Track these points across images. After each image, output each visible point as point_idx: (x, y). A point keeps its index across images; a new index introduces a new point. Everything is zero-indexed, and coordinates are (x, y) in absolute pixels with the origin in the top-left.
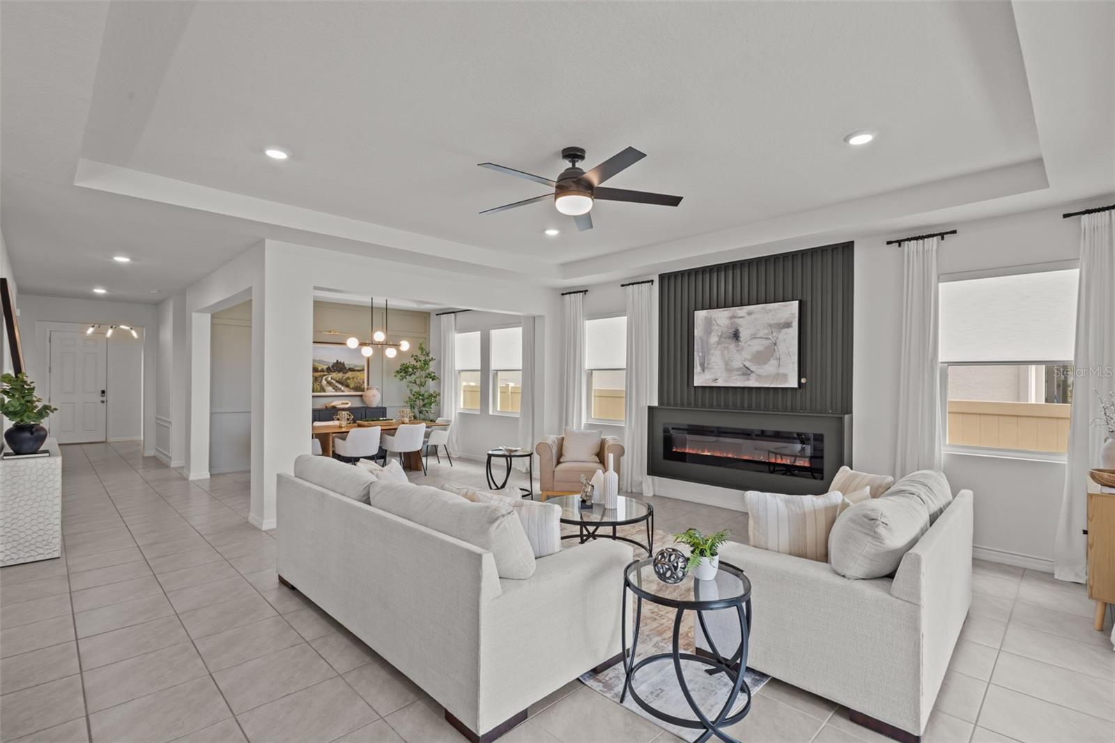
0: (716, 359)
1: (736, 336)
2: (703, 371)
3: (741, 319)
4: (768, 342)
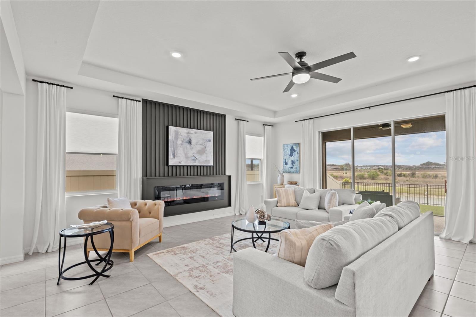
0: (180, 152)
1: (190, 142)
2: (174, 157)
3: (192, 135)
4: (202, 146)
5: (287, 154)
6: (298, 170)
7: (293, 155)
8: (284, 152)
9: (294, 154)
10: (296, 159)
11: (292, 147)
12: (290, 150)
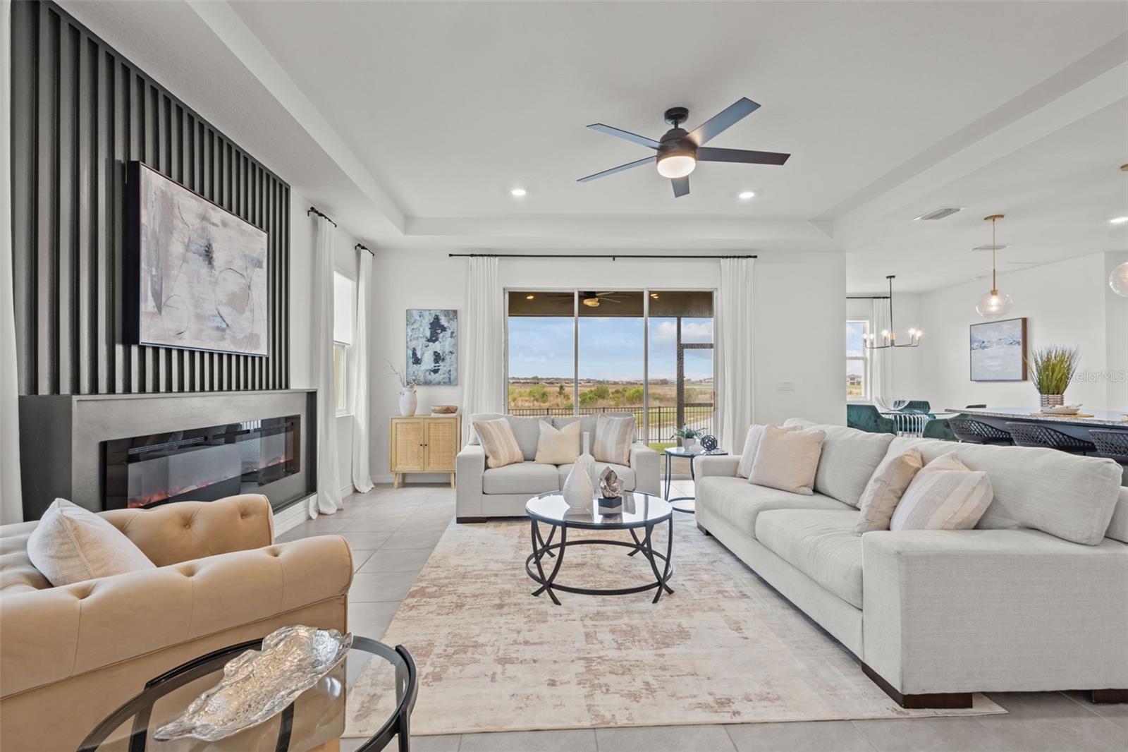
1: (208, 255)
2: (159, 309)
3: (214, 228)
4: (242, 282)
5: (421, 335)
6: (452, 378)
7: (440, 340)
8: (409, 330)
9: (441, 335)
10: (447, 349)
11: (437, 319)
12: (429, 326)
